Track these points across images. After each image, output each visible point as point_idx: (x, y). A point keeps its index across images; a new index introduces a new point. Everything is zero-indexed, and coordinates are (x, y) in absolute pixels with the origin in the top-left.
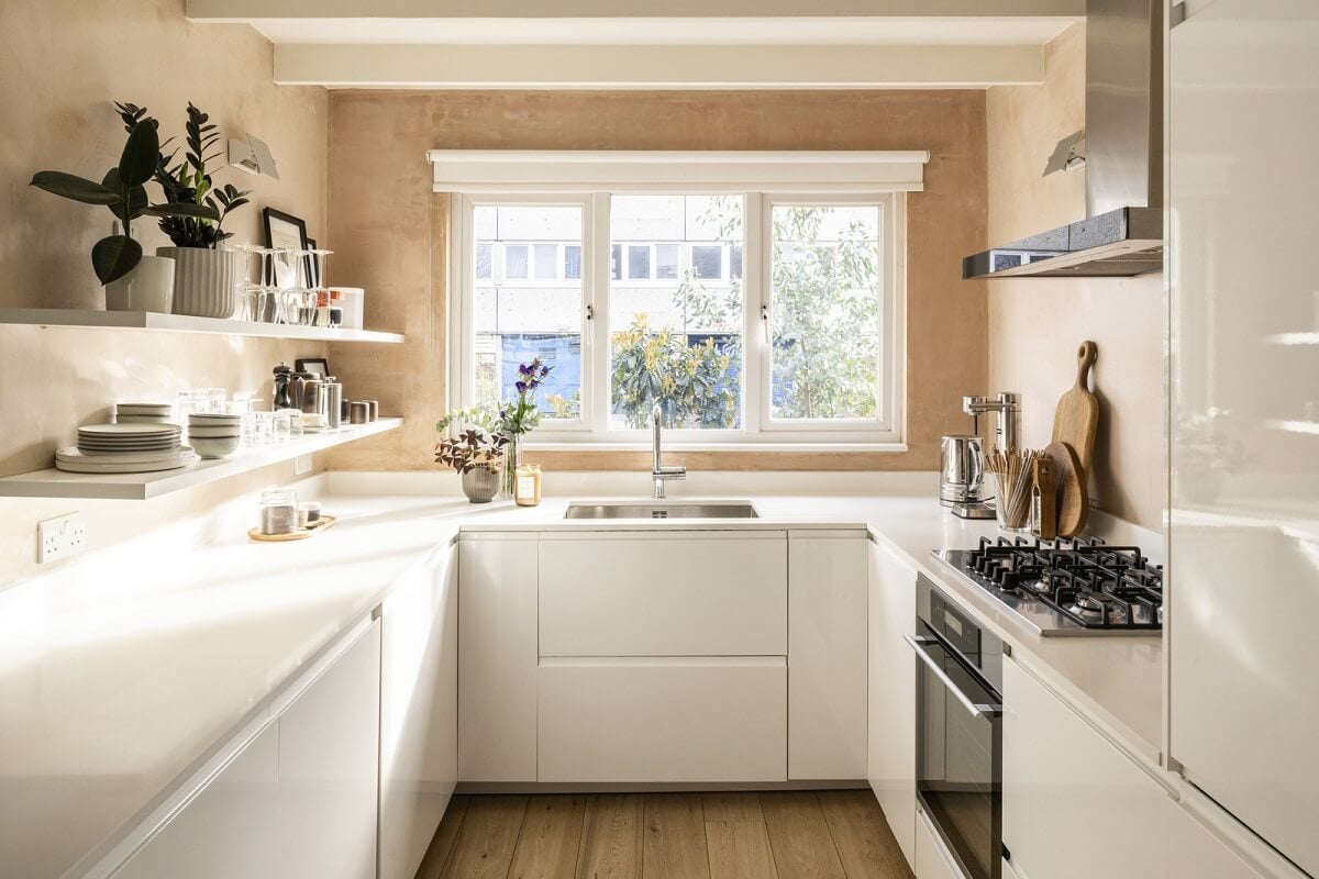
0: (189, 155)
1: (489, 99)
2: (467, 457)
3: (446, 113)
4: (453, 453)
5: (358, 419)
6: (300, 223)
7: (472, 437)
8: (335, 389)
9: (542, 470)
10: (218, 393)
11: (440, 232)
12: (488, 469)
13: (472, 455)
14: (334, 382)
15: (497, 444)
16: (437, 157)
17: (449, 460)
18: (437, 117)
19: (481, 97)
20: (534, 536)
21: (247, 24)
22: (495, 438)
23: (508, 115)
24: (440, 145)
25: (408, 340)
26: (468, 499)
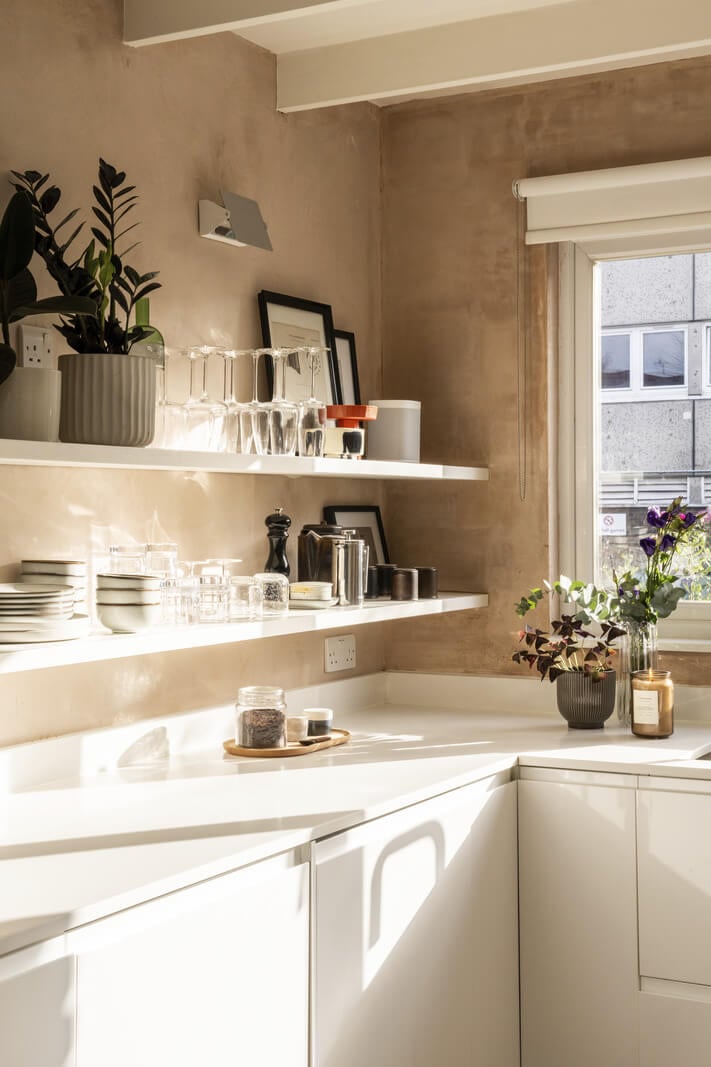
0: (96, 232)
1: (610, 86)
2: (555, 655)
3: (546, 118)
4: (538, 646)
5: (401, 591)
6: (324, 310)
7: (569, 626)
8: (355, 547)
9: (677, 680)
10: (167, 548)
11: (537, 305)
12: (587, 675)
13: (564, 652)
14: (353, 537)
15: (605, 638)
16: (529, 189)
17: (529, 658)
18: (532, 128)
19: (599, 83)
20: (631, 781)
21: (228, 34)
22: (604, 627)
23: (640, 108)
24: (539, 170)
25: (494, 476)
26: (565, 722)
